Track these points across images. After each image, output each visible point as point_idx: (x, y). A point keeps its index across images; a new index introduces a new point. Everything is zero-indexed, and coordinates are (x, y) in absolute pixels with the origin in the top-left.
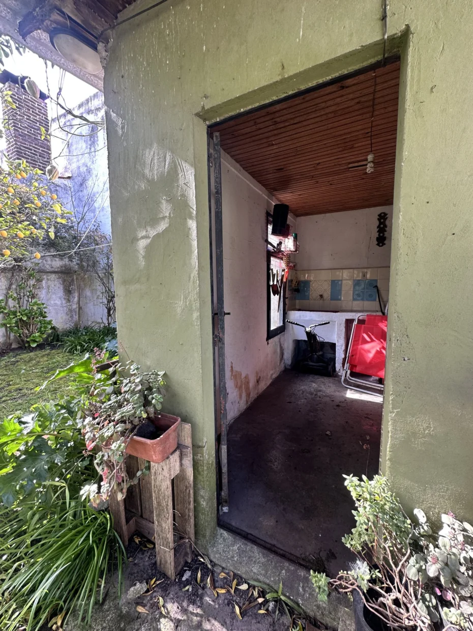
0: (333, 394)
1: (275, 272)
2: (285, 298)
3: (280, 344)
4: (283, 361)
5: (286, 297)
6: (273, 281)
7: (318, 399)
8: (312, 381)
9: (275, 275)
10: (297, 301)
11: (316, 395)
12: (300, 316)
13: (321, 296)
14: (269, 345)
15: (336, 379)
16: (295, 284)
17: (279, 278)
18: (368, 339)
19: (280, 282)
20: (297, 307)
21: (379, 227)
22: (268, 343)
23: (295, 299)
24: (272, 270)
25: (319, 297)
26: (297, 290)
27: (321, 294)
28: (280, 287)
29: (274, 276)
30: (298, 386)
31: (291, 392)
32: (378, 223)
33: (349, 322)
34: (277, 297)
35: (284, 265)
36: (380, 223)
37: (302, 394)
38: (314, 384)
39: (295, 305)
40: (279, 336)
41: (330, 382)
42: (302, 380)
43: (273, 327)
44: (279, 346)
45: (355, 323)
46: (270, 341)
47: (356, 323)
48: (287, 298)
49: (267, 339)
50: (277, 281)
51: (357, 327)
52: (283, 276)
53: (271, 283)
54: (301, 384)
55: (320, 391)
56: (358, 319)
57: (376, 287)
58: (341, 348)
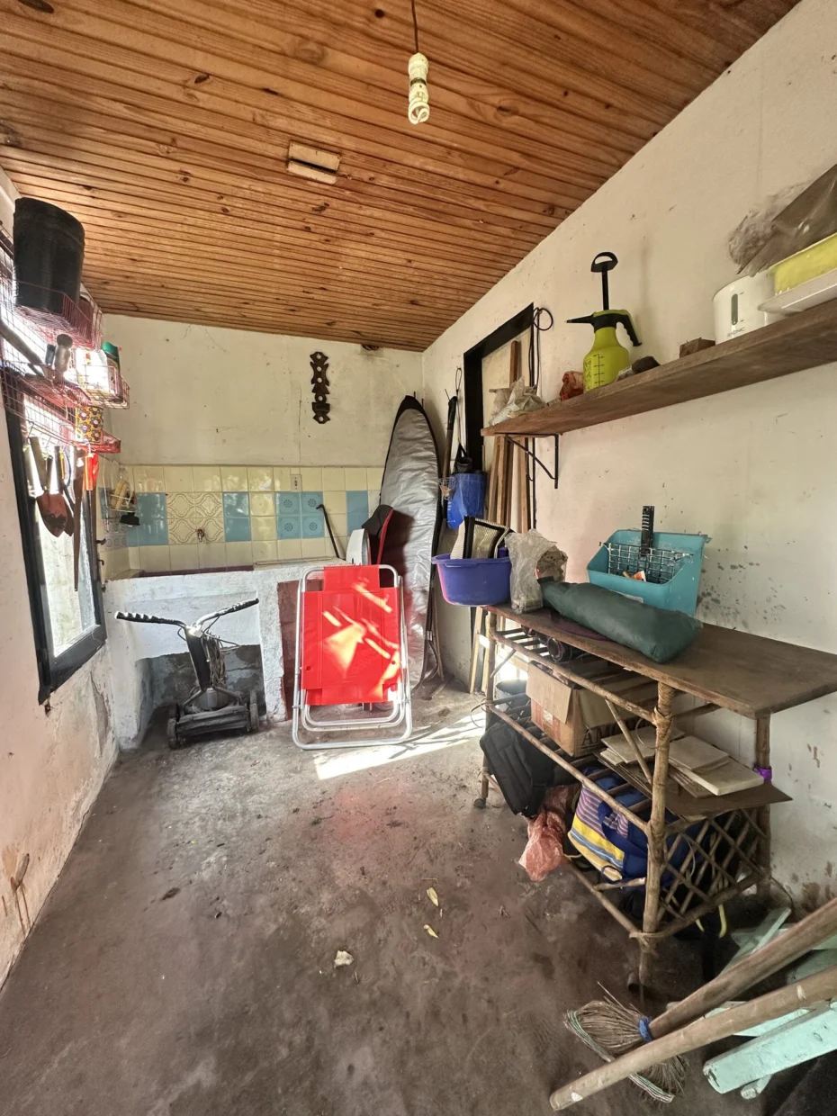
0: (286, 786)
1: (48, 450)
2: (93, 543)
3: (95, 689)
4: (110, 735)
5: (99, 538)
6: (45, 482)
7: (256, 824)
8: (217, 767)
9: (50, 461)
10: (132, 551)
11: (244, 813)
12: (153, 593)
13: (201, 532)
14: (53, 713)
15: (273, 732)
16: (124, 502)
17: (69, 478)
18: (336, 623)
19: (70, 489)
20: (134, 566)
21: (314, 381)
22: (48, 709)
23: (125, 545)
24: (34, 442)
25: (195, 535)
26: (129, 519)
27: (200, 526)
28: (76, 507)
29: (45, 466)
30: (180, 803)
31: (163, 843)
32: (311, 373)
33: (286, 590)
34: (65, 539)
35: (79, 436)
36: (317, 374)
37: (203, 828)
38: (225, 775)
39: (125, 560)
40: (87, 666)
41: (263, 750)
42: (185, 776)
43: (59, 648)
44: (91, 698)
45: (302, 589)
46: (54, 698)
47: (304, 590)
48: (103, 542)
49: (43, 696)
50: (62, 487)
51: (308, 598)
52: (80, 472)
53: (36, 490)
54: (186, 791)
55: (250, 791)
56: (309, 582)
57: (322, 506)
58: (275, 655)
